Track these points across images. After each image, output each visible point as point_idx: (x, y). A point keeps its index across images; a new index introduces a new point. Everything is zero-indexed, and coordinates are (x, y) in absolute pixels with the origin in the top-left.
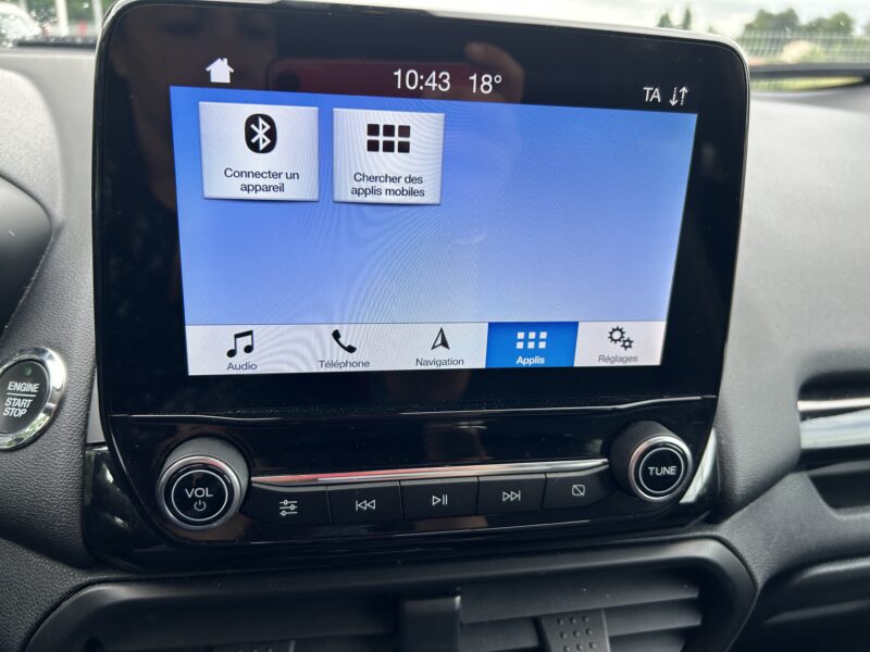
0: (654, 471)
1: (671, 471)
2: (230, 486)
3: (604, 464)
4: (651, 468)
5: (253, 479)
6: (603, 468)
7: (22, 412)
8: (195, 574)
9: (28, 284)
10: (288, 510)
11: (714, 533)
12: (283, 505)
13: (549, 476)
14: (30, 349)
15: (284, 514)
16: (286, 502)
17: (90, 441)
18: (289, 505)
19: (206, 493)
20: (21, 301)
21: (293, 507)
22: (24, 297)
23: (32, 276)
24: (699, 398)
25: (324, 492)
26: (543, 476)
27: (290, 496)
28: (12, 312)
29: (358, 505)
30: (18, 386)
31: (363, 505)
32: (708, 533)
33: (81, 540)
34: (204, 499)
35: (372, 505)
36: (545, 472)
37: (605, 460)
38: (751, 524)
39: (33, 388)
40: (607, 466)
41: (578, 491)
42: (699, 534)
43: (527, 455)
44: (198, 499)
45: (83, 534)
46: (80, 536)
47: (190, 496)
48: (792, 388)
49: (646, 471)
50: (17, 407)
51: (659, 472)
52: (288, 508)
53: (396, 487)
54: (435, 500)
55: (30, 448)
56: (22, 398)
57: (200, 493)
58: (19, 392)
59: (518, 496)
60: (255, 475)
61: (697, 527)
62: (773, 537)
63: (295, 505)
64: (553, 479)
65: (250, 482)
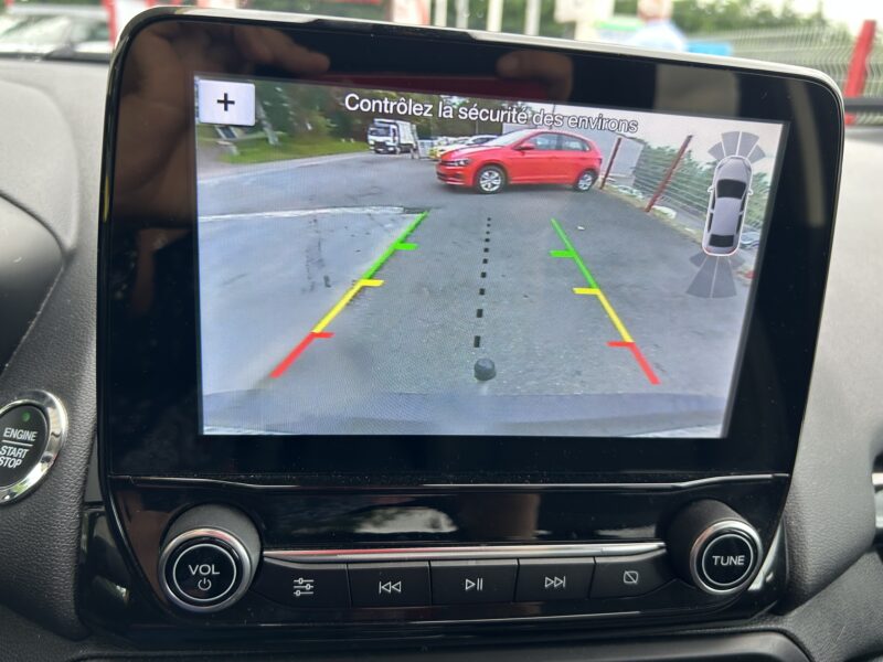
0: (719, 560)
1: (739, 561)
2: (239, 562)
3: (661, 548)
4: (716, 557)
5: (265, 553)
6: (659, 553)
7: (17, 463)
8: (197, 653)
9: (32, 319)
10: (302, 590)
11: (779, 626)
12: (297, 584)
13: (599, 560)
14: (29, 393)
15: (298, 593)
16: (301, 581)
17: (88, 500)
18: (304, 584)
19: (212, 570)
20: (25, 337)
21: (308, 587)
22: (28, 333)
23: (38, 310)
24: (769, 476)
25: (344, 570)
26: (591, 561)
27: (306, 574)
28: (14, 349)
29: (382, 587)
30: (15, 433)
31: (388, 587)
32: (773, 626)
33: (73, 611)
34: (210, 577)
35: (398, 587)
36: (594, 556)
37: (662, 544)
38: (819, 614)
39: (30, 436)
40: (664, 551)
41: (632, 579)
42: (762, 627)
43: (575, 535)
44: (202, 577)
45: (75, 604)
46: (73, 606)
47: (194, 573)
48: (866, 461)
49: (710, 561)
50: (12, 457)
51: (725, 561)
52: (304, 587)
53: (424, 569)
54: (469, 585)
55: (23, 505)
56: (18, 447)
57: (205, 570)
58: (15, 440)
59: (563, 582)
60: (269, 549)
61: (762, 619)
62: (842, 627)
63: (311, 584)
64: (603, 565)
65: (262, 557)
